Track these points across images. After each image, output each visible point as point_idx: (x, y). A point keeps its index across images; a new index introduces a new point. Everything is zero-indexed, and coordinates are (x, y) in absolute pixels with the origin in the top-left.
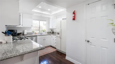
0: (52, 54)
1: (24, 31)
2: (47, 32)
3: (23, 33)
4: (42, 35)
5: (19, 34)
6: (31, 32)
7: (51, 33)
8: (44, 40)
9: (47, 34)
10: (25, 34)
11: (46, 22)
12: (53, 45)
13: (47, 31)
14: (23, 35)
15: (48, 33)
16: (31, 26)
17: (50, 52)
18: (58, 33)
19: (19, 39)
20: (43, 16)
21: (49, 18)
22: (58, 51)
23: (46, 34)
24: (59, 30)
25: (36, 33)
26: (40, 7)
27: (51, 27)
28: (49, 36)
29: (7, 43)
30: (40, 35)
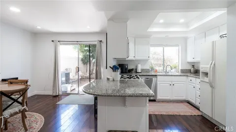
0: (186, 118)
1: (137, 66)
2: (181, 70)
3: (136, 69)
4: (167, 74)
5: (130, 71)
6: (148, 68)
7: (191, 72)
8: (172, 85)
9: (180, 74)
10: (138, 71)
11: (177, 48)
12: (193, 101)
13: (180, 68)
14: (136, 72)
15: (183, 71)
16: (147, 58)
17: (182, 114)
18: (206, 74)
19: (127, 78)
20: (171, 36)
21: (186, 39)
22: (205, 116)
23: (177, 74)
24: (209, 66)
25: (156, 71)
26: (162, 21)
27: (190, 59)
28: (185, 77)
29: (113, 80)
30: (164, 74)
